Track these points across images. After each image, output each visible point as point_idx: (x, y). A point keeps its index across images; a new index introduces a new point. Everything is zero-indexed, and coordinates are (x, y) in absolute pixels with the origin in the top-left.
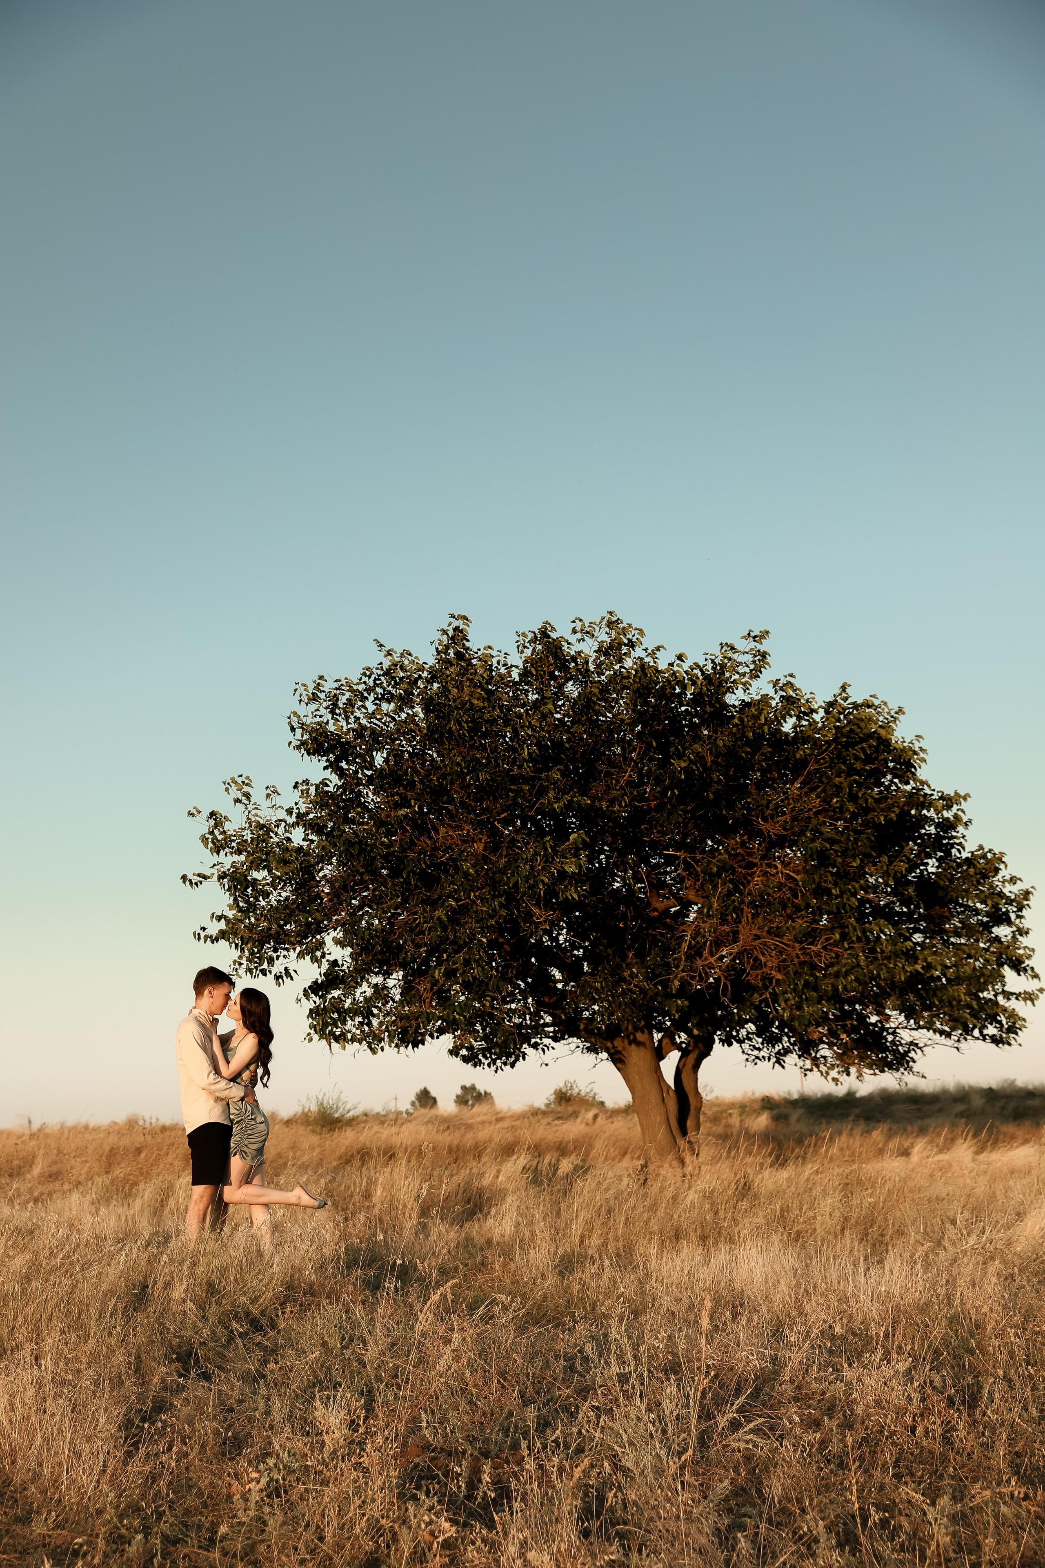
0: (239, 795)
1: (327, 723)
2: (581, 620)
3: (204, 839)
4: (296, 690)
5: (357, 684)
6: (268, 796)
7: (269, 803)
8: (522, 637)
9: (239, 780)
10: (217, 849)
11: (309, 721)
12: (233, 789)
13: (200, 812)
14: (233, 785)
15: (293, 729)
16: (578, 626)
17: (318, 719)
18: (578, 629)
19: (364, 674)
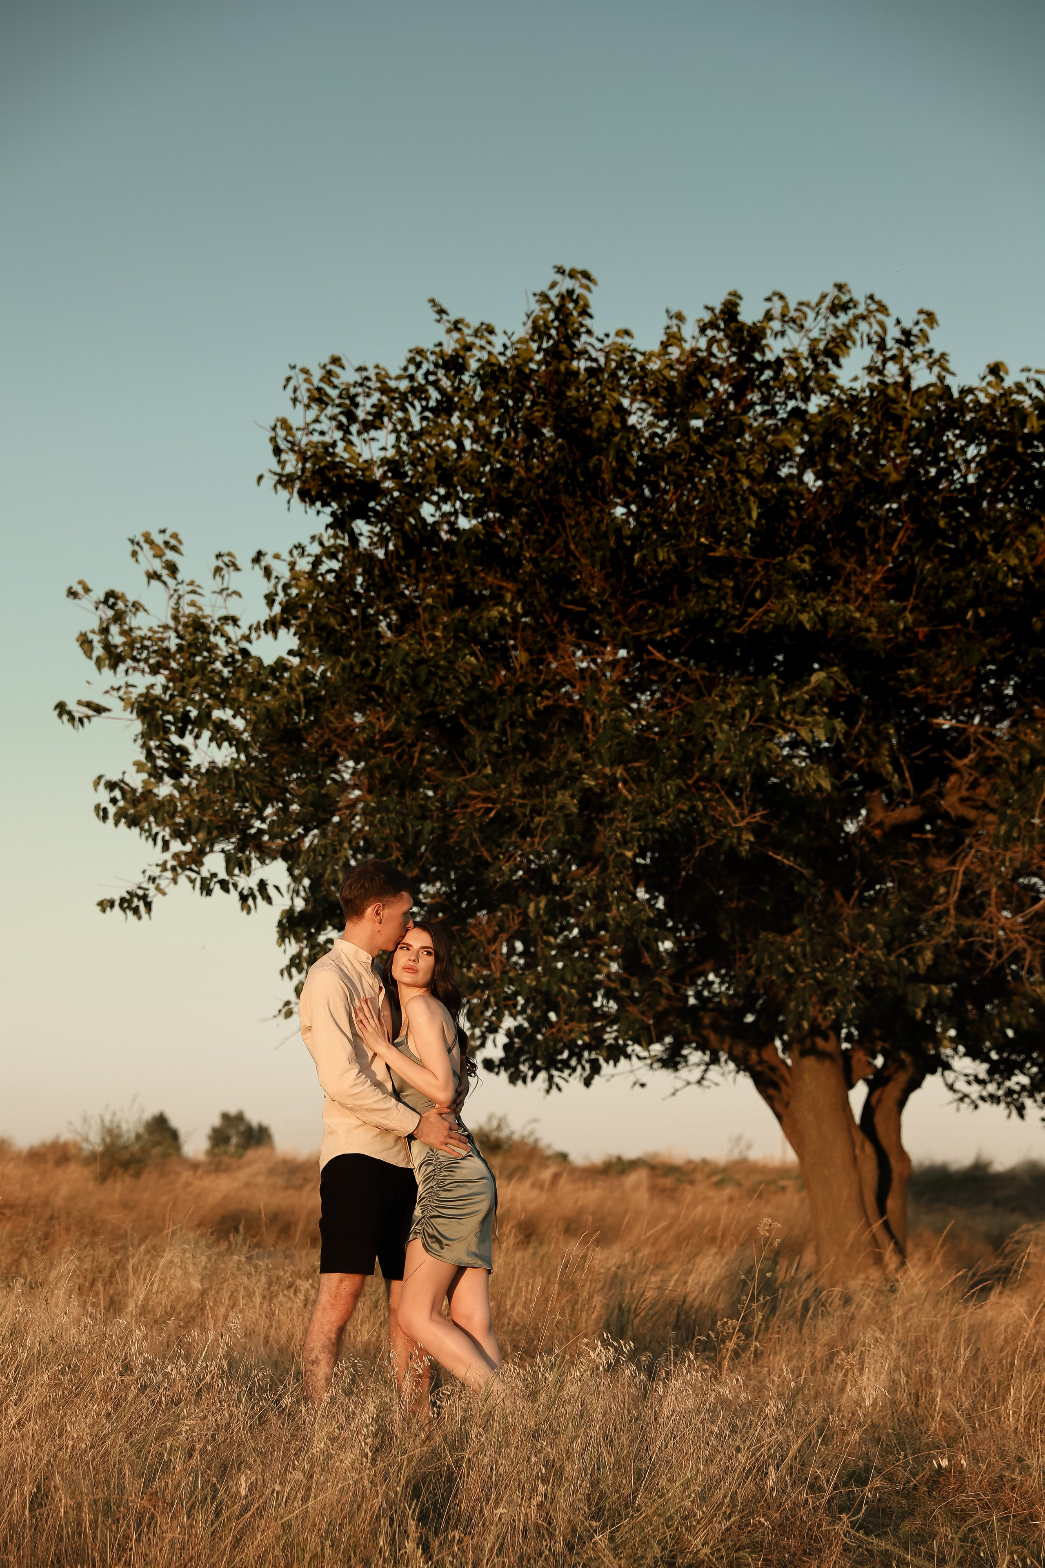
0: (157, 565)
1: (334, 445)
2: (782, 297)
3: (85, 642)
4: (288, 379)
5: (399, 378)
6: (218, 570)
7: (217, 584)
8: (675, 321)
9: (159, 539)
10: (113, 658)
11: (303, 440)
12: (147, 552)
13: (87, 590)
14: (146, 546)
15: (277, 451)
16: (777, 307)
17: (316, 438)
18: (776, 312)
19: (411, 360)
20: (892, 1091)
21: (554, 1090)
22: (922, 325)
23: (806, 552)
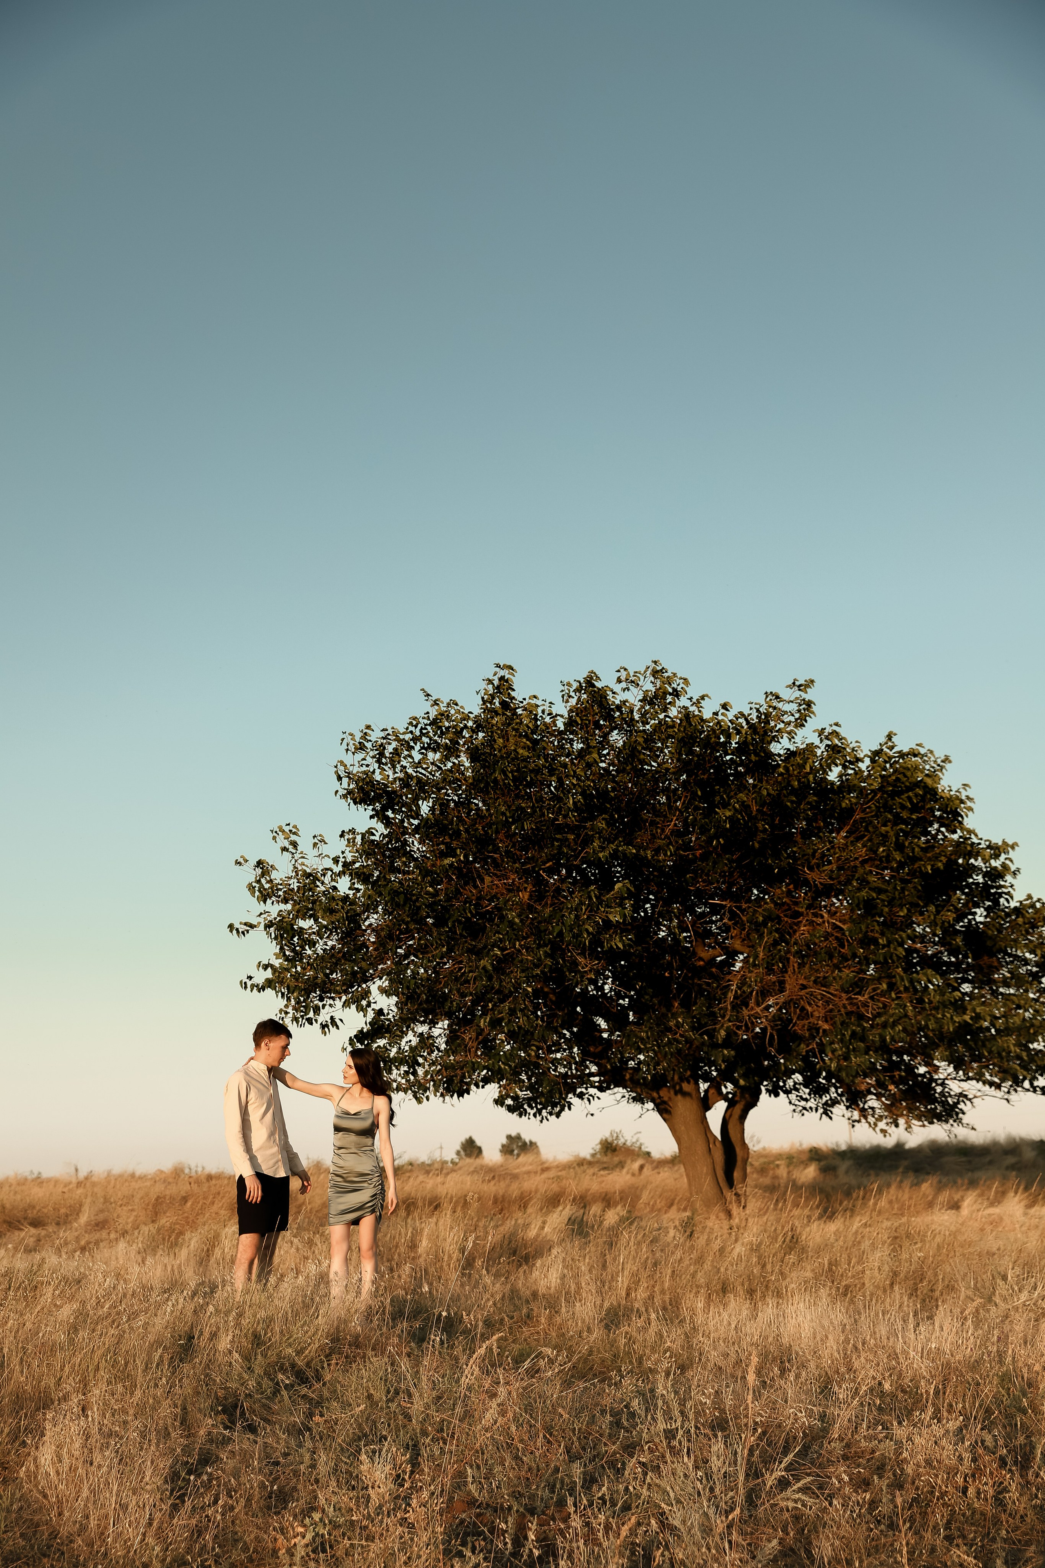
0: (286, 844)
1: (374, 772)
2: (625, 669)
3: (251, 888)
4: (343, 739)
5: (404, 733)
6: (315, 845)
7: (315, 852)
8: (566, 687)
9: (287, 829)
10: (264, 897)
11: (355, 770)
12: (281, 836)
13: (247, 861)
14: (280, 833)
15: (340, 778)
16: (623, 675)
17: (364, 768)
18: (623, 678)
19: (411, 724)
20: (738, 1109)
21: (545, 1121)
22: (682, 685)
23: (603, 819)
